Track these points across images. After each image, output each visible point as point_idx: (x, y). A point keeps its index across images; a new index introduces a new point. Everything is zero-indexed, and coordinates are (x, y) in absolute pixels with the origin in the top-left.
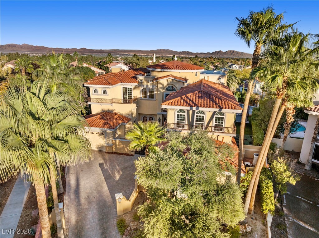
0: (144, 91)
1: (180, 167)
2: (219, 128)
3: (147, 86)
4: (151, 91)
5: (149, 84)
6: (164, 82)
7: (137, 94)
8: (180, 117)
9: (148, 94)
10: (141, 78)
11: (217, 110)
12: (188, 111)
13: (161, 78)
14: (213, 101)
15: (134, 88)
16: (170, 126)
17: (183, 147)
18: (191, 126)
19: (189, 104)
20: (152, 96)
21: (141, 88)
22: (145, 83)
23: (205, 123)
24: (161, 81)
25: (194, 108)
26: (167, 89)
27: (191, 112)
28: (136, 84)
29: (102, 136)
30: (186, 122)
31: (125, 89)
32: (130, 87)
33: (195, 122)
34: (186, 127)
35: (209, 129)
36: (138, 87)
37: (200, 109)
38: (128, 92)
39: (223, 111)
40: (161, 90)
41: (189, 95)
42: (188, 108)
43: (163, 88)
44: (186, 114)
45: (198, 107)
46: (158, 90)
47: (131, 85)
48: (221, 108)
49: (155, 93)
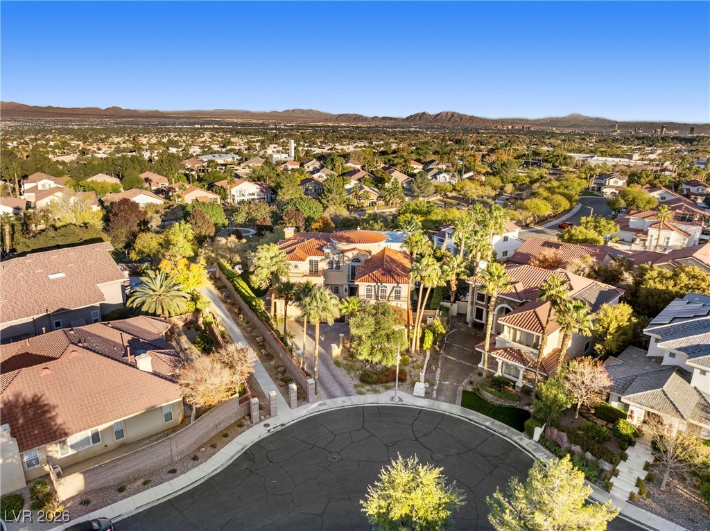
0: (331, 263)
1: (373, 322)
2: (398, 298)
3: (334, 258)
4: (338, 263)
5: (335, 257)
6: (350, 255)
7: (323, 266)
8: (368, 291)
9: (335, 266)
10: (327, 251)
11: (396, 285)
12: (375, 286)
13: (347, 251)
14: (393, 278)
15: (321, 261)
16: (361, 298)
17: (374, 311)
18: (377, 298)
19: (375, 281)
20: (338, 267)
21: (328, 261)
22: (331, 256)
23: (387, 295)
24: (346, 254)
25: (379, 284)
26: (352, 261)
27: (377, 287)
28: (323, 257)
29: (299, 308)
30: (373, 294)
31: (311, 262)
32: (316, 259)
33: (380, 294)
34: (373, 298)
35: (390, 299)
36: (325, 260)
37: (384, 284)
38: (313, 264)
39: (400, 285)
40: (348, 263)
41: (374, 272)
42: (375, 284)
43: (349, 260)
44: (373, 288)
45: (382, 283)
46: (343, 262)
47: (318, 258)
48: (398, 283)
49: (341, 264)
